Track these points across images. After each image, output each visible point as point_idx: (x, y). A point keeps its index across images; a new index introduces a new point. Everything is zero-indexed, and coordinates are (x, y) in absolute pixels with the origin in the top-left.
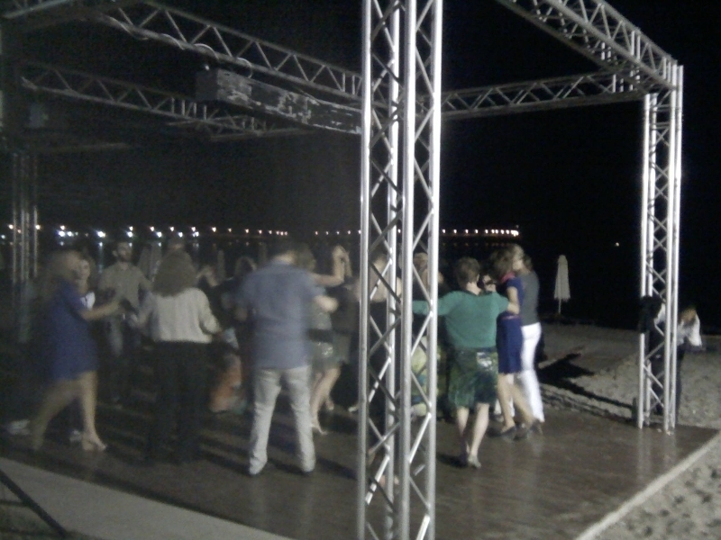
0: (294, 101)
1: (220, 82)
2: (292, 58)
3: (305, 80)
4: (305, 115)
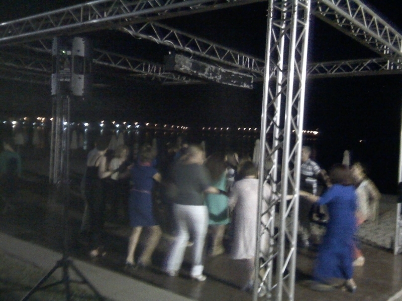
0: (213, 70)
1: (176, 61)
2: (212, 46)
3: (218, 58)
4: (218, 77)
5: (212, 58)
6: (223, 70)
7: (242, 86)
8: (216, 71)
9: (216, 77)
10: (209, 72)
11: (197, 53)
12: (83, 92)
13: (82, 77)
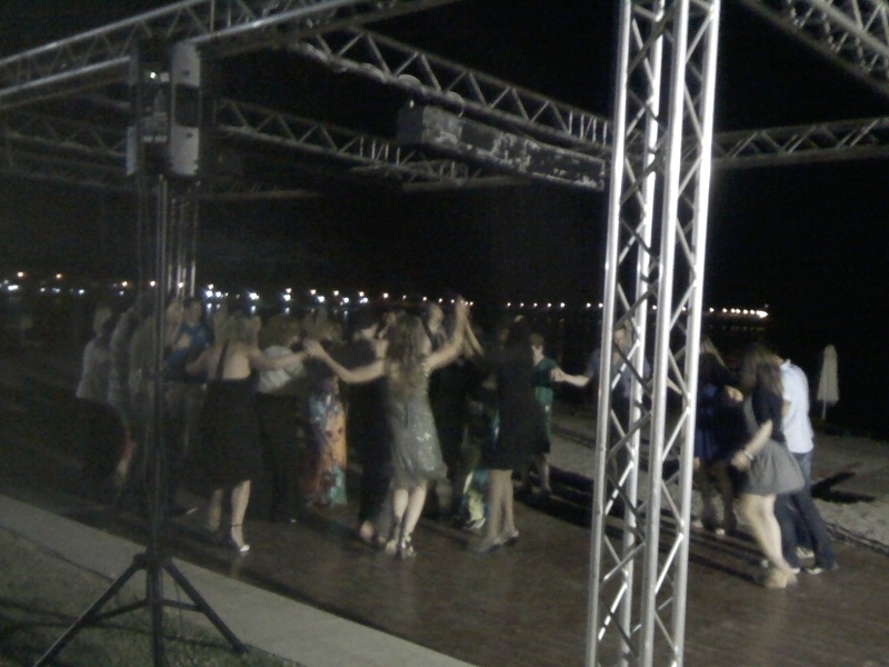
0: (511, 144)
1: (426, 121)
2: (510, 92)
3: (523, 120)
4: (523, 161)
5: (509, 117)
6: (535, 145)
7: (578, 183)
8: (519, 146)
9: (518, 160)
10: (502, 148)
11: (475, 106)
12: (196, 167)
13: (195, 132)
